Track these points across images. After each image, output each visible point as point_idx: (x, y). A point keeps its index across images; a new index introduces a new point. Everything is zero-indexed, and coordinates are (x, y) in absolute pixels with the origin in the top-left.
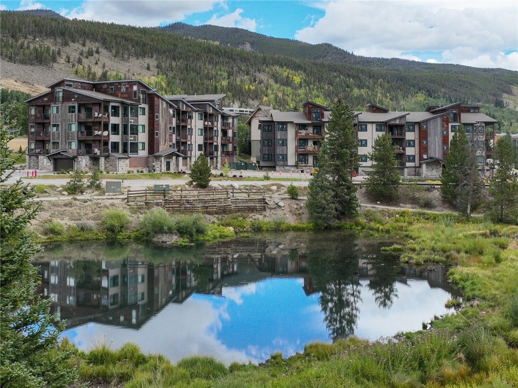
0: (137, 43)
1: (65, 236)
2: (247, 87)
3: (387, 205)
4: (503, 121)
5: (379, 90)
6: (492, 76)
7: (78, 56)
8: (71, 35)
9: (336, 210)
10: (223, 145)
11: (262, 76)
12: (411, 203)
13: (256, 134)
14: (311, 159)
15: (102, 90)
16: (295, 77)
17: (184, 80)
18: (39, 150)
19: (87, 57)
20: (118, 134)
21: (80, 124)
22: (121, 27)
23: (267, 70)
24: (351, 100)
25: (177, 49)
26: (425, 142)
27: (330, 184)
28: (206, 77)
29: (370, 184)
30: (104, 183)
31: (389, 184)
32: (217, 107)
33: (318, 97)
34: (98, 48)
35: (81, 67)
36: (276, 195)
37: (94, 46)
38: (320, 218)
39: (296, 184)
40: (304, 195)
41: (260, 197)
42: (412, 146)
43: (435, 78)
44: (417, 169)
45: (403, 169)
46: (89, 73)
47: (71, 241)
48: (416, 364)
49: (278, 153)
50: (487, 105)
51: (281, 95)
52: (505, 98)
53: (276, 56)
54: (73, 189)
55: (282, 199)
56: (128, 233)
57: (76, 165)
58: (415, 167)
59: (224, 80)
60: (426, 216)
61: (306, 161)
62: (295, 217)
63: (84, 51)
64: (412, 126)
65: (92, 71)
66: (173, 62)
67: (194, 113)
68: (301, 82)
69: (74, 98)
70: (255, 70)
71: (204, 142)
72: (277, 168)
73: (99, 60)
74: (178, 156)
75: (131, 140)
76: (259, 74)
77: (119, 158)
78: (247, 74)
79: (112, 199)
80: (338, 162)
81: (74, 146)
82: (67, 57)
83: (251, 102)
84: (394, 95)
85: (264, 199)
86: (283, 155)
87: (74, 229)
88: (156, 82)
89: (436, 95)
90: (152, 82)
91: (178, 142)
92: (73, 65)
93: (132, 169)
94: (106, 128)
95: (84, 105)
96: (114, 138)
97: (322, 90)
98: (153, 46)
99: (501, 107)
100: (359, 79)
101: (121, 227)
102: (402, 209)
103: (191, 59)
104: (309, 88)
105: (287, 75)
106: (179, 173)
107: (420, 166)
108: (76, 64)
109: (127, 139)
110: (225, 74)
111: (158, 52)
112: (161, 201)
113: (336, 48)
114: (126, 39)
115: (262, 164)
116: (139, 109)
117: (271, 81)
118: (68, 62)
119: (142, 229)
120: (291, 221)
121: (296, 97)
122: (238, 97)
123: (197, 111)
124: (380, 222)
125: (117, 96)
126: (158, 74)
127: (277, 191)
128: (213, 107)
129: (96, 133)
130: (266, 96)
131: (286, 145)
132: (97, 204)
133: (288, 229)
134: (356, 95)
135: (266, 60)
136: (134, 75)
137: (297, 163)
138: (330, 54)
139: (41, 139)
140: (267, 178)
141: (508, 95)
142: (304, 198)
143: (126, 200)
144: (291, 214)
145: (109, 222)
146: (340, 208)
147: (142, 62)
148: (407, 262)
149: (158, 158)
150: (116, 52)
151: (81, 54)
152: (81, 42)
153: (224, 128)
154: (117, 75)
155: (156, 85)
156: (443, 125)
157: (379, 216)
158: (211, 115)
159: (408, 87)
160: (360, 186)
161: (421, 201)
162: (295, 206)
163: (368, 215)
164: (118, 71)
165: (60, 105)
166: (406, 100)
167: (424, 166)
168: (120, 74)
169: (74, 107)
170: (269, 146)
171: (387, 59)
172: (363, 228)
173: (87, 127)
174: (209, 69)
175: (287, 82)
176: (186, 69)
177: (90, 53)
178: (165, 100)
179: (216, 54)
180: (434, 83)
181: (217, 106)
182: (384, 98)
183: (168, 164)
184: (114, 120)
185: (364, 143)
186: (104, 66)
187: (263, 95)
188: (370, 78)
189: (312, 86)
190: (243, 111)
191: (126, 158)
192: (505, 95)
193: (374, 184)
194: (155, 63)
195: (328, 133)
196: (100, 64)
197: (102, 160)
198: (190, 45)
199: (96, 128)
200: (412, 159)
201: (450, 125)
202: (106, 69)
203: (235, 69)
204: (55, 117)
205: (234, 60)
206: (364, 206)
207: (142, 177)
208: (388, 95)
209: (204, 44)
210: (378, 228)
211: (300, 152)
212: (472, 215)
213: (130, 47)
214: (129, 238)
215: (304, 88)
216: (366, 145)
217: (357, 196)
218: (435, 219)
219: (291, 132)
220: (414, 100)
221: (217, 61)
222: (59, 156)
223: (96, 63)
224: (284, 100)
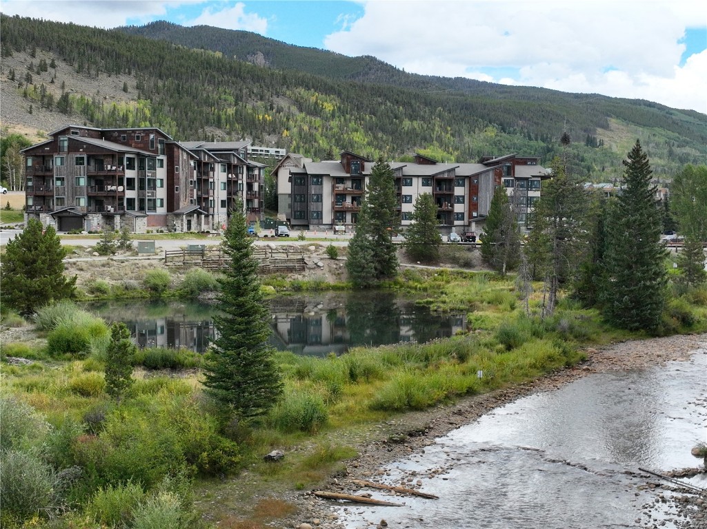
0: (108, 54)
1: (111, 294)
2: (261, 117)
3: (427, 265)
4: (594, 165)
5: (437, 121)
6: (585, 105)
7: (25, 71)
8: (14, 41)
9: (376, 269)
10: (248, 201)
11: (282, 103)
12: (451, 263)
13: (284, 187)
14: (349, 217)
15: (112, 138)
16: (325, 104)
17: (175, 107)
18: (39, 207)
19: (38, 73)
20: (134, 189)
21: (90, 178)
22: (84, 29)
23: (288, 93)
24: (400, 135)
25: (164, 63)
26: (475, 198)
27: (370, 244)
28: (205, 103)
29: (409, 243)
30: (135, 243)
31: (429, 244)
32: (241, 157)
33: (356, 131)
34: (53, 60)
35: (31, 87)
36: (314, 255)
37: (48, 57)
38: (359, 277)
39: (335, 244)
40: (343, 255)
41: (300, 257)
42: (461, 203)
43: (510, 106)
44: (466, 228)
45: (451, 228)
46: (44, 96)
47: (118, 299)
48: (423, 358)
49: (312, 210)
50: (576, 143)
51: (307, 128)
52: (600, 134)
53: (301, 74)
54: (104, 250)
55: (321, 259)
56: (172, 291)
57: (85, 224)
58: (464, 226)
59: (230, 107)
60: (464, 275)
61: (343, 219)
62: (334, 277)
63: (34, 63)
64: (462, 180)
65: (48, 93)
66: (159, 81)
67: (216, 165)
68: (334, 110)
69: (83, 148)
70: (272, 93)
71: (228, 198)
72: (311, 227)
73: (55, 77)
74: (199, 214)
75: (148, 196)
76: (278, 99)
77: (137, 216)
78: (261, 99)
79: (149, 259)
80: (378, 222)
81: (83, 202)
82: (10, 72)
83: (267, 137)
84: (457, 129)
85: (303, 259)
86: (318, 212)
87: (118, 288)
88: (137, 109)
89: (511, 129)
90: (132, 108)
91: (199, 198)
92: (20, 85)
93: (150, 229)
94: (121, 183)
95: (93, 156)
96: (130, 194)
97: (362, 122)
98: (131, 59)
99: (593, 147)
100: (412, 106)
101: (165, 286)
102: (441, 269)
103: (184, 77)
104: (345, 119)
105: (315, 101)
106: (203, 232)
107: (469, 225)
108: (25, 83)
109: (144, 195)
110: (231, 99)
111: (138, 67)
112: (199, 261)
113: (382, 63)
114: (93, 48)
115: (293, 222)
116: (157, 161)
117: (294, 109)
118: (13, 79)
119: (185, 288)
120: (330, 280)
121: (326, 131)
122: (249, 131)
123: (221, 162)
124: (418, 281)
125: (130, 146)
126: (139, 98)
127: (316, 251)
128: (238, 158)
129: (109, 188)
130: (287, 129)
131: (322, 201)
132: (135, 264)
133: (328, 288)
134: (406, 128)
135: (287, 79)
136: (105, 98)
137: (333, 221)
138: (373, 71)
139: (43, 194)
140: (302, 238)
141: (603, 130)
142: (344, 258)
143: (164, 260)
144: (330, 274)
145: (152, 281)
146: (379, 267)
147: (116, 80)
148: (436, 311)
149: (178, 215)
150: (79, 66)
151: (30, 68)
152: (29, 51)
153: (249, 181)
154: (82, 99)
155: (137, 114)
156: (495, 179)
157: (418, 275)
158: (236, 166)
159: (475, 118)
160: (401, 245)
161: (461, 261)
162: (335, 266)
163: (407, 275)
164: (83, 94)
165: (65, 156)
166: (471, 136)
167: (473, 225)
168: (86, 98)
169: (83, 158)
170: (301, 201)
171: (450, 79)
172: (401, 286)
173: (98, 181)
174: (209, 91)
175: (315, 111)
176: (178, 90)
177: (43, 68)
178: (185, 151)
179: (219, 70)
180: (509, 113)
181: (241, 155)
182: (443, 133)
183: (189, 222)
184: (129, 174)
185: (408, 199)
186: (63, 87)
187: (283, 129)
188: (426, 105)
189: (348, 116)
190: (257, 150)
191: (144, 217)
192: (599, 130)
193: (414, 244)
194: (135, 83)
195: (368, 193)
196: (58, 83)
197: (117, 219)
198: (182, 57)
199: (109, 182)
200: (461, 216)
201: (503, 179)
202: (66, 90)
203: (244, 91)
204: (59, 169)
205: (243, 79)
206: (403, 265)
207: (165, 237)
208: (449, 128)
209: (202, 56)
210: (416, 286)
211: (337, 209)
212: (508, 274)
213: (98, 59)
214: (174, 295)
215: (337, 119)
216: (410, 201)
217: (397, 256)
218: (472, 277)
219: (327, 187)
220: (482, 135)
221: (220, 80)
222: (64, 214)
223: (52, 82)
224: (311, 135)
